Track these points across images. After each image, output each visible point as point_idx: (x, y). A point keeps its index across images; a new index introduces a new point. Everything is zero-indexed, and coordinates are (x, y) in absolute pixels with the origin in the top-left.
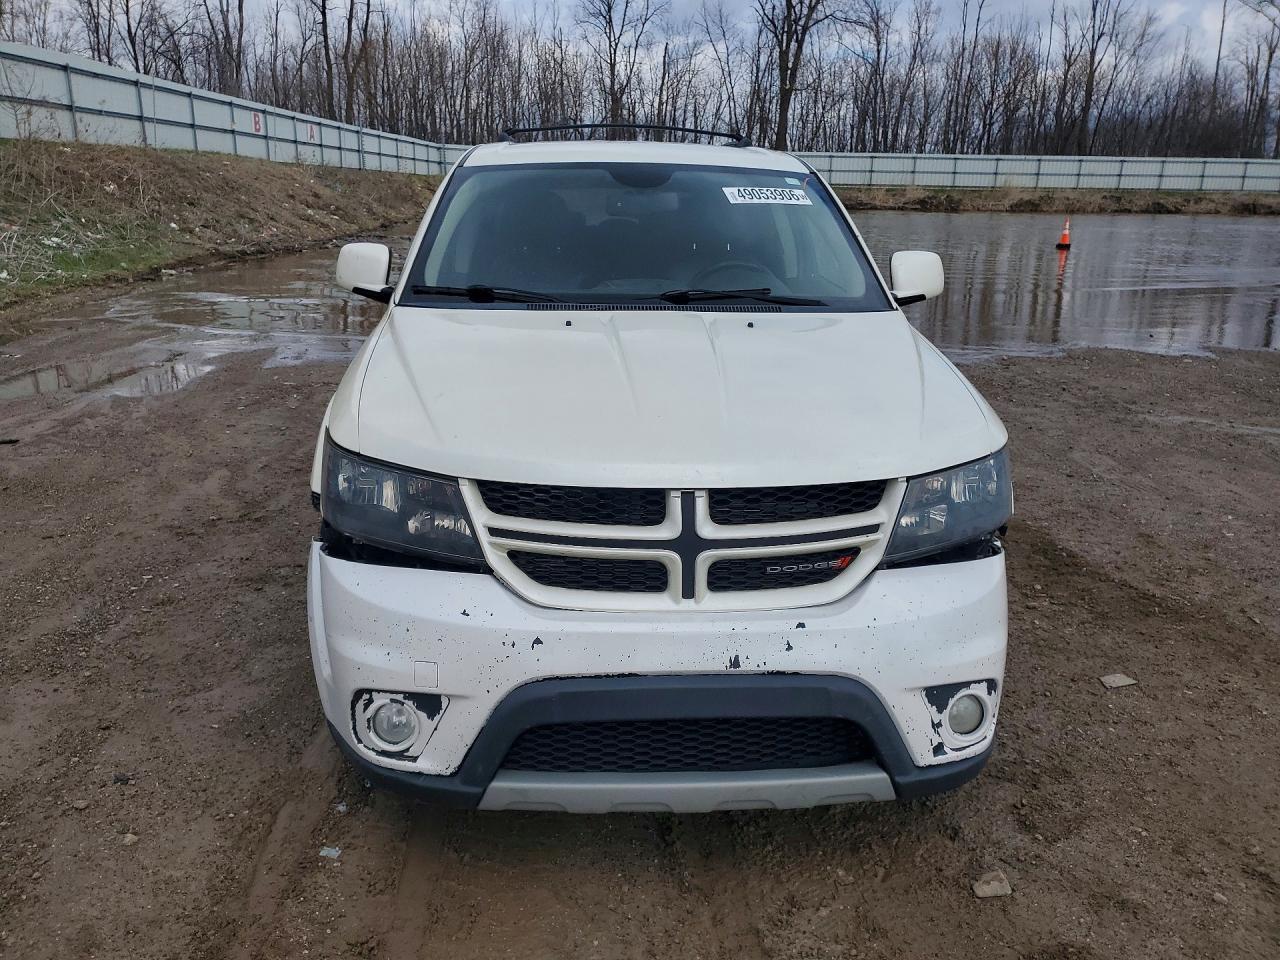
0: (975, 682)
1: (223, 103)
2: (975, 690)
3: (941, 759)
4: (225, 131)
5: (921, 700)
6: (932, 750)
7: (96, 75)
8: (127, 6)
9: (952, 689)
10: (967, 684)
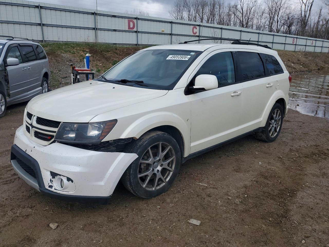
0: (62, 176)
1: (284, 36)
2: (62, 177)
3: (50, 189)
4: (283, 44)
5: (49, 173)
6: (48, 186)
7: (248, 32)
8: (278, 14)
9: (57, 175)
10: (60, 175)
